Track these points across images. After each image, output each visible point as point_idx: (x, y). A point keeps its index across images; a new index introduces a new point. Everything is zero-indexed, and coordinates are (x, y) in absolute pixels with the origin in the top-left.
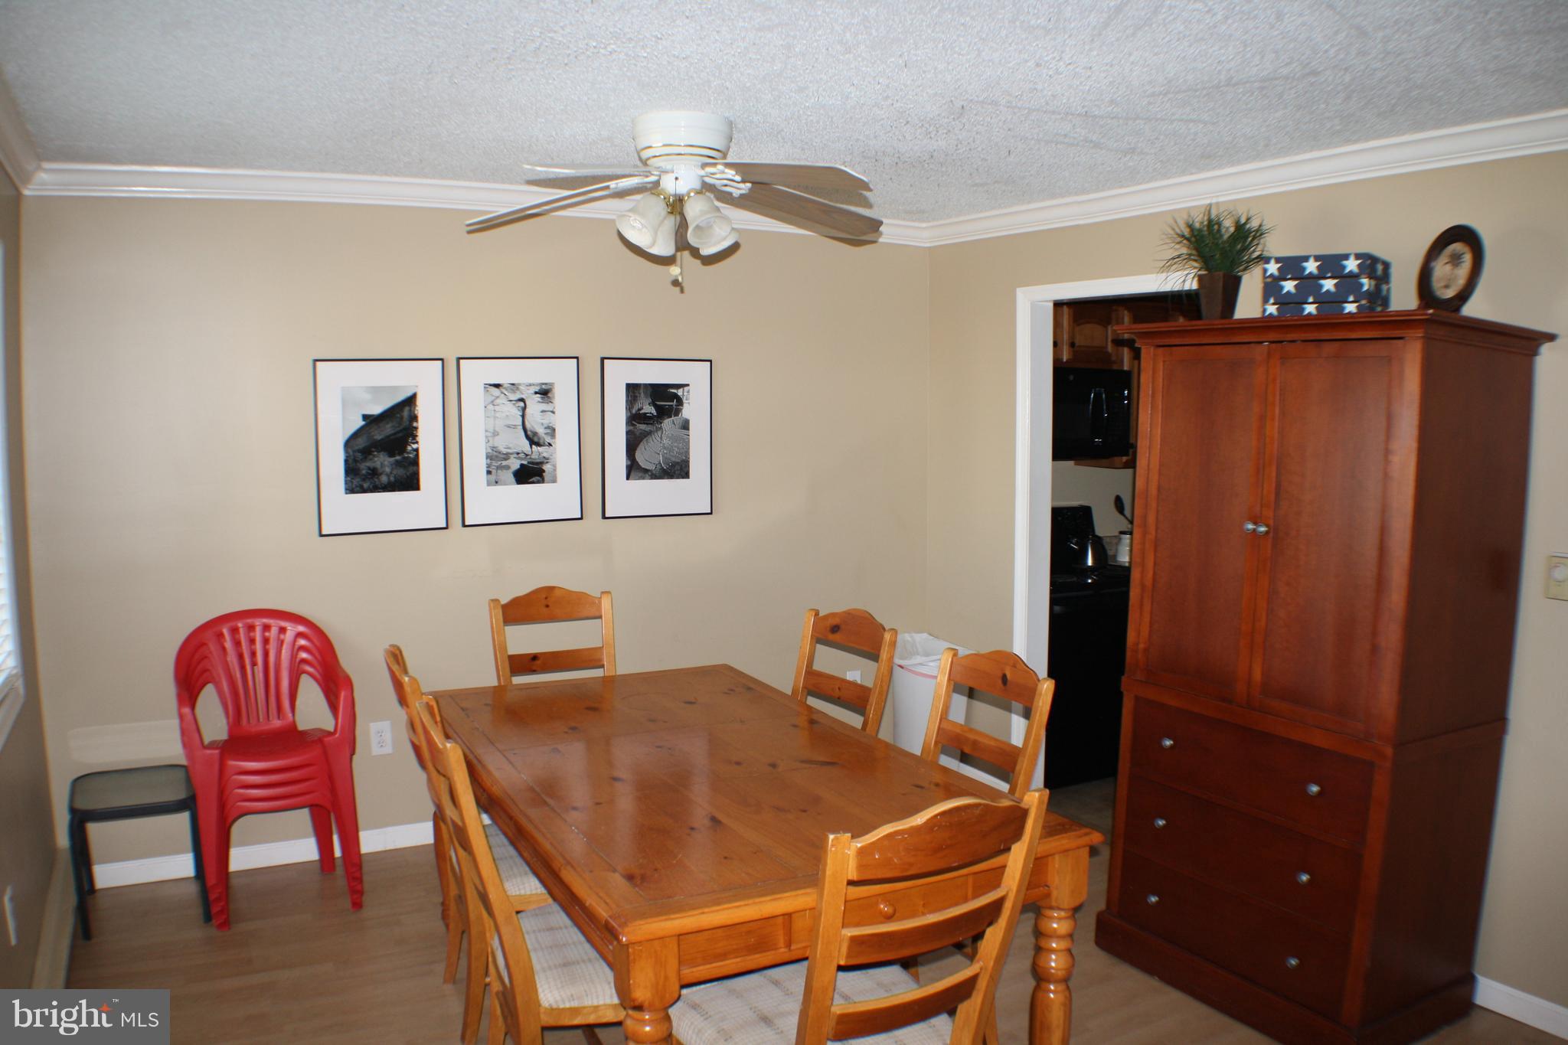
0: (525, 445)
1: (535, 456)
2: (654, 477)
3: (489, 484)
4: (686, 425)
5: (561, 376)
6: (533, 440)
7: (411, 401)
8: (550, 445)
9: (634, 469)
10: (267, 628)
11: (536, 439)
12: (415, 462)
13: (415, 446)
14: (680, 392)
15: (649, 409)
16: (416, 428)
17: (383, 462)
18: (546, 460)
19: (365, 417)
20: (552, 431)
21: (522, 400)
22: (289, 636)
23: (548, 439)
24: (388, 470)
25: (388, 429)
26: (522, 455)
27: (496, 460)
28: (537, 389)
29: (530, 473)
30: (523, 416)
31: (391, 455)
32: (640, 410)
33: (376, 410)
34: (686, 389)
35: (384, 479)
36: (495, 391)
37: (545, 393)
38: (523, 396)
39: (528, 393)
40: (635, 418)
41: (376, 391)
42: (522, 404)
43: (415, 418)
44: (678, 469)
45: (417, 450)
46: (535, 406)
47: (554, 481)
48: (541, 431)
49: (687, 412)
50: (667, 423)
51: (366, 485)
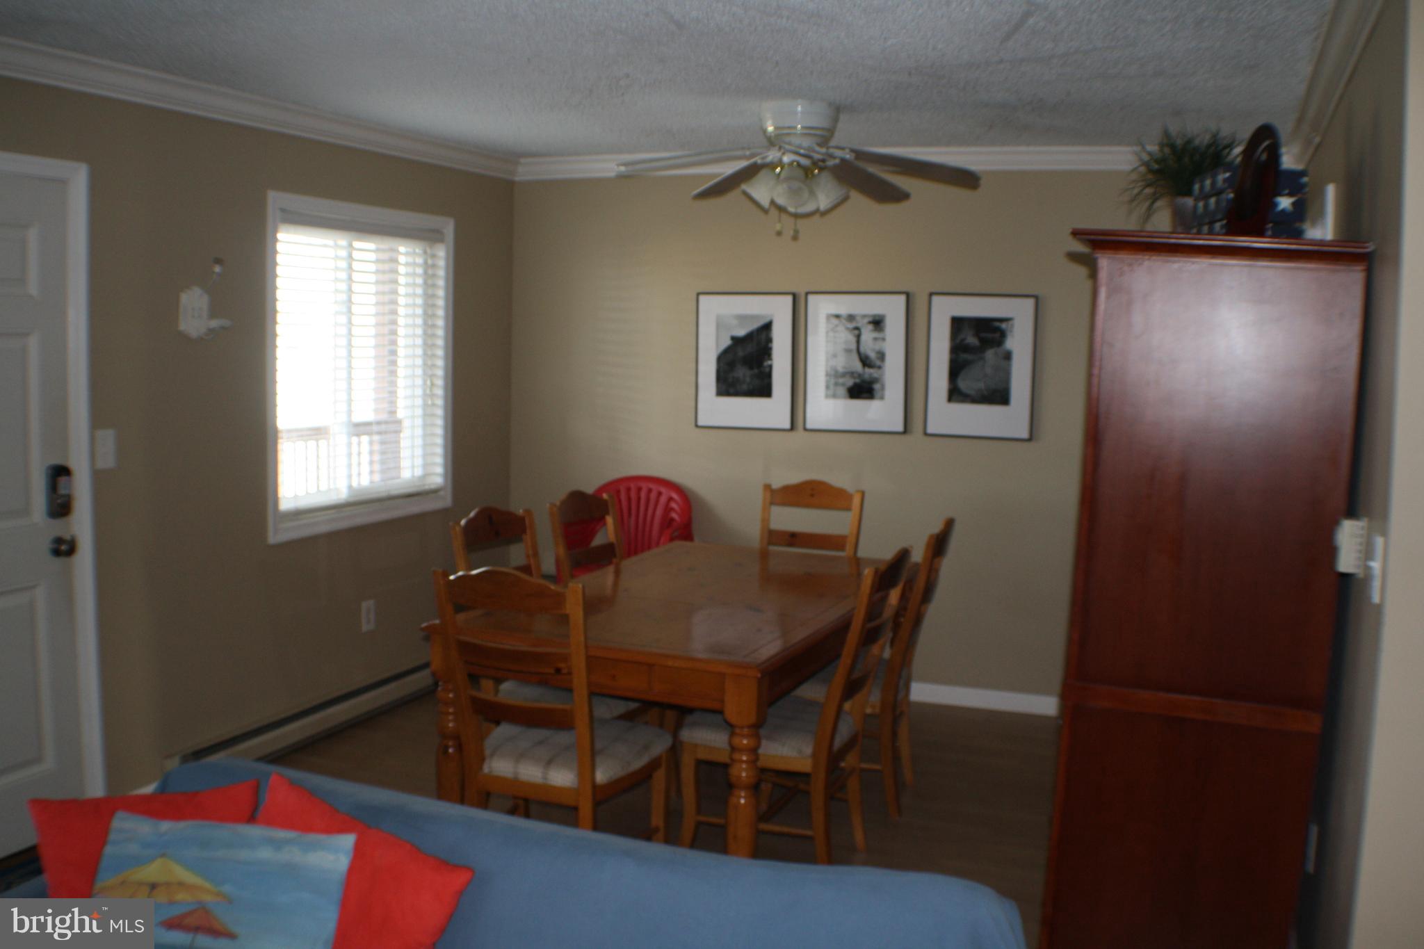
0: (858, 366)
1: (866, 377)
2: (974, 400)
3: (827, 396)
4: (1008, 356)
5: (893, 309)
6: (865, 361)
7: (767, 327)
8: (880, 367)
9: (955, 394)
10: (650, 491)
11: (868, 362)
12: (769, 375)
13: (769, 362)
14: (1004, 326)
15: (972, 340)
16: (770, 349)
17: (742, 373)
18: (875, 380)
19: (733, 338)
20: (882, 356)
21: (857, 328)
22: (663, 499)
23: (878, 363)
24: (748, 379)
25: (750, 348)
26: (856, 375)
27: (834, 376)
28: (871, 319)
29: (862, 390)
30: (858, 342)
31: (751, 368)
32: (963, 340)
33: (741, 332)
34: (1010, 323)
35: (745, 387)
36: (835, 321)
37: (878, 323)
38: (859, 325)
39: (862, 323)
40: (958, 348)
41: (742, 318)
42: (856, 332)
43: (770, 340)
44: (999, 396)
45: (770, 367)
46: (868, 335)
47: (882, 398)
48: (872, 355)
49: (1011, 343)
50: (990, 354)
51: (732, 390)
